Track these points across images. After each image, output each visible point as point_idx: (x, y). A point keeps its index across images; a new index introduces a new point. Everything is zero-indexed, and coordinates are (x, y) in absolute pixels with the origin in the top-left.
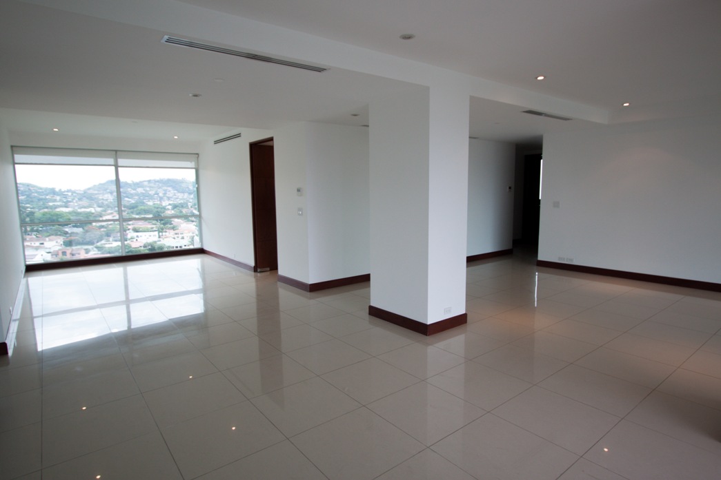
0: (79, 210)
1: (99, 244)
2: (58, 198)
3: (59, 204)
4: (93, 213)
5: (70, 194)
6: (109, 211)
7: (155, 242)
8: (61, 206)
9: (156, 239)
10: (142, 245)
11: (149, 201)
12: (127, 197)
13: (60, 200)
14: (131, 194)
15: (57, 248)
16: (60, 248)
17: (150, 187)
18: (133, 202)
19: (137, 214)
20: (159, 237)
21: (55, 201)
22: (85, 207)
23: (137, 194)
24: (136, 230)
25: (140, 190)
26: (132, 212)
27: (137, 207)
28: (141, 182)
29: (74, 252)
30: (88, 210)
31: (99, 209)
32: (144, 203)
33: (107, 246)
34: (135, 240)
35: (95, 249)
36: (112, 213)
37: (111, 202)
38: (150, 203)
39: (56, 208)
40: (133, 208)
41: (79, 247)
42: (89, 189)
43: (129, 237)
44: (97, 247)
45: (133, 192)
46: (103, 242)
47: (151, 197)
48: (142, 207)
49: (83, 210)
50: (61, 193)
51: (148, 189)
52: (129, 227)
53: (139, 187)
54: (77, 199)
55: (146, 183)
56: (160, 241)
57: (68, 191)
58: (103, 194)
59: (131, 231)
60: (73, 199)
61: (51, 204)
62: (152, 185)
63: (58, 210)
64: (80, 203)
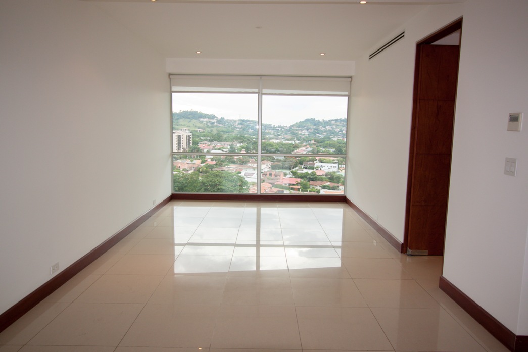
0: (284, 142)
1: (294, 170)
2: (272, 132)
3: (272, 136)
4: (293, 145)
5: (280, 129)
6: (304, 144)
7: (335, 172)
8: (273, 139)
9: (335, 169)
10: (324, 174)
11: (334, 137)
12: (318, 133)
13: (274, 134)
14: (322, 131)
15: (266, 170)
16: (268, 170)
17: (337, 125)
18: (322, 137)
19: (324, 148)
20: (338, 168)
21: (270, 134)
22: (288, 140)
23: (325, 131)
24: (322, 162)
25: (328, 128)
26: (320, 146)
27: (324, 141)
28: (330, 121)
29: (277, 174)
30: (290, 142)
31: (297, 142)
32: (330, 138)
33: (299, 172)
34: (319, 169)
35: (291, 173)
36: (306, 146)
37: (306, 137)
38: (335, 139)
39: (270, 140)
40: (322, 142)
41: (280, 170)
42: (292, 126)
43: (315, 166)
44: (292, 172)
45: (323, 129)
46: (297, 168)
47: (336, 134)
48: (328, 142)
49: (287, 142)
50: (274, 128)
51: (335, 127)
52: (317, 158)
53: (328, 125)
54: (284, 134)
55: (333, 122)
56: (339, 172)
57: (280, 127)
58: (302, 130)
59: (317, 161)
60: (282, 134)
61: (267, 136)
62: (338, 123)
63: (271, 141)
64: (286, 136)
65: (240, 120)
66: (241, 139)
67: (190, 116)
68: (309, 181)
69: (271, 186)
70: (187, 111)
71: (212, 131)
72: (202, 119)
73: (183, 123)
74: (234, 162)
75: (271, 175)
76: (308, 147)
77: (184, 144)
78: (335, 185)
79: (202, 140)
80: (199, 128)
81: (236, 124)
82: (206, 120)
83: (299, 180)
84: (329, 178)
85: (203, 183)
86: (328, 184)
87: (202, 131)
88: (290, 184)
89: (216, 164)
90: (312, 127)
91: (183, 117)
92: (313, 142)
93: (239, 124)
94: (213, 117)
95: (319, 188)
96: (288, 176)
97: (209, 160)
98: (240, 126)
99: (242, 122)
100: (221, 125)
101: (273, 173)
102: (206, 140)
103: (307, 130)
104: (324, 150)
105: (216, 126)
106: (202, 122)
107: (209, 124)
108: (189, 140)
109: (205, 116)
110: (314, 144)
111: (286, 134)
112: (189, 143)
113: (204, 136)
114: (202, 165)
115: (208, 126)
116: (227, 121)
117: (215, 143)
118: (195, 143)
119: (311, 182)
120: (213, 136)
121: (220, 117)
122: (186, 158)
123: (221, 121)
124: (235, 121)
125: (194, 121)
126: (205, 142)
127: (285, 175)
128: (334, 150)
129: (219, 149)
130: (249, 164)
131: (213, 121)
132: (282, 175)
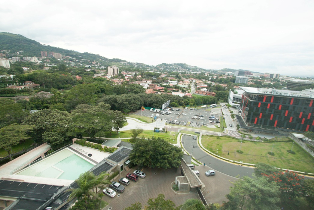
65: (136, 63)
66: (138, 71)
67: (116, 61)
68: (167, 88)
69: (153, 90)
70: (115, 59)
71: (125, 67)
72: (121, 62)
73: (114, 64)
74: (137, 80)
75: (152, 85)
76: (164, 74)
77: (116, 72)
78: (178, 90)
79: (122, 71)
80: (120, 66)
81: (135, 64)
82: (123, 62)
83: (163, 88)
84: (175, 87)
85: (127, 89)
86: (175, 89)
87: (121, 67)
88: (160, 89)
89: (130, 81)
90: (165, 66)
91: (114, 61)
92: (166, 72)
93: (136, 64)
94: (125, 61)
95: (171, 91)
96: (159, 86)
97: (127, 79)
98: (136, 65)
99: (137, 64)
100: (129, 65)
101: (153, 85)
102: (124, 71)
103: (163, 67)
104: (171, 76)
105: (127, 65)
106: (121, 63)
107: (124, 64)
108: (118, 71)
109: (122, 61)
110: (167, 73)
111: (155, 69)
112: (118, 72)
113: (123, 69)
114: (124, 81)
115: (124, 65)
116: (131, 63)
117: (127, 72)
118: (120, 72)
119: (168, 89)
120: (127, 69)
121: (128, 62)
122: (117, 78)
123: (129, 63)
124: (134, 63)
125: (118, 63)
126: (124, 72)
127: (158, 85)
128: (175, 76)
129: (130, 75)
130: (143, 81)
131: (126, 63)
132: (157, 85)
